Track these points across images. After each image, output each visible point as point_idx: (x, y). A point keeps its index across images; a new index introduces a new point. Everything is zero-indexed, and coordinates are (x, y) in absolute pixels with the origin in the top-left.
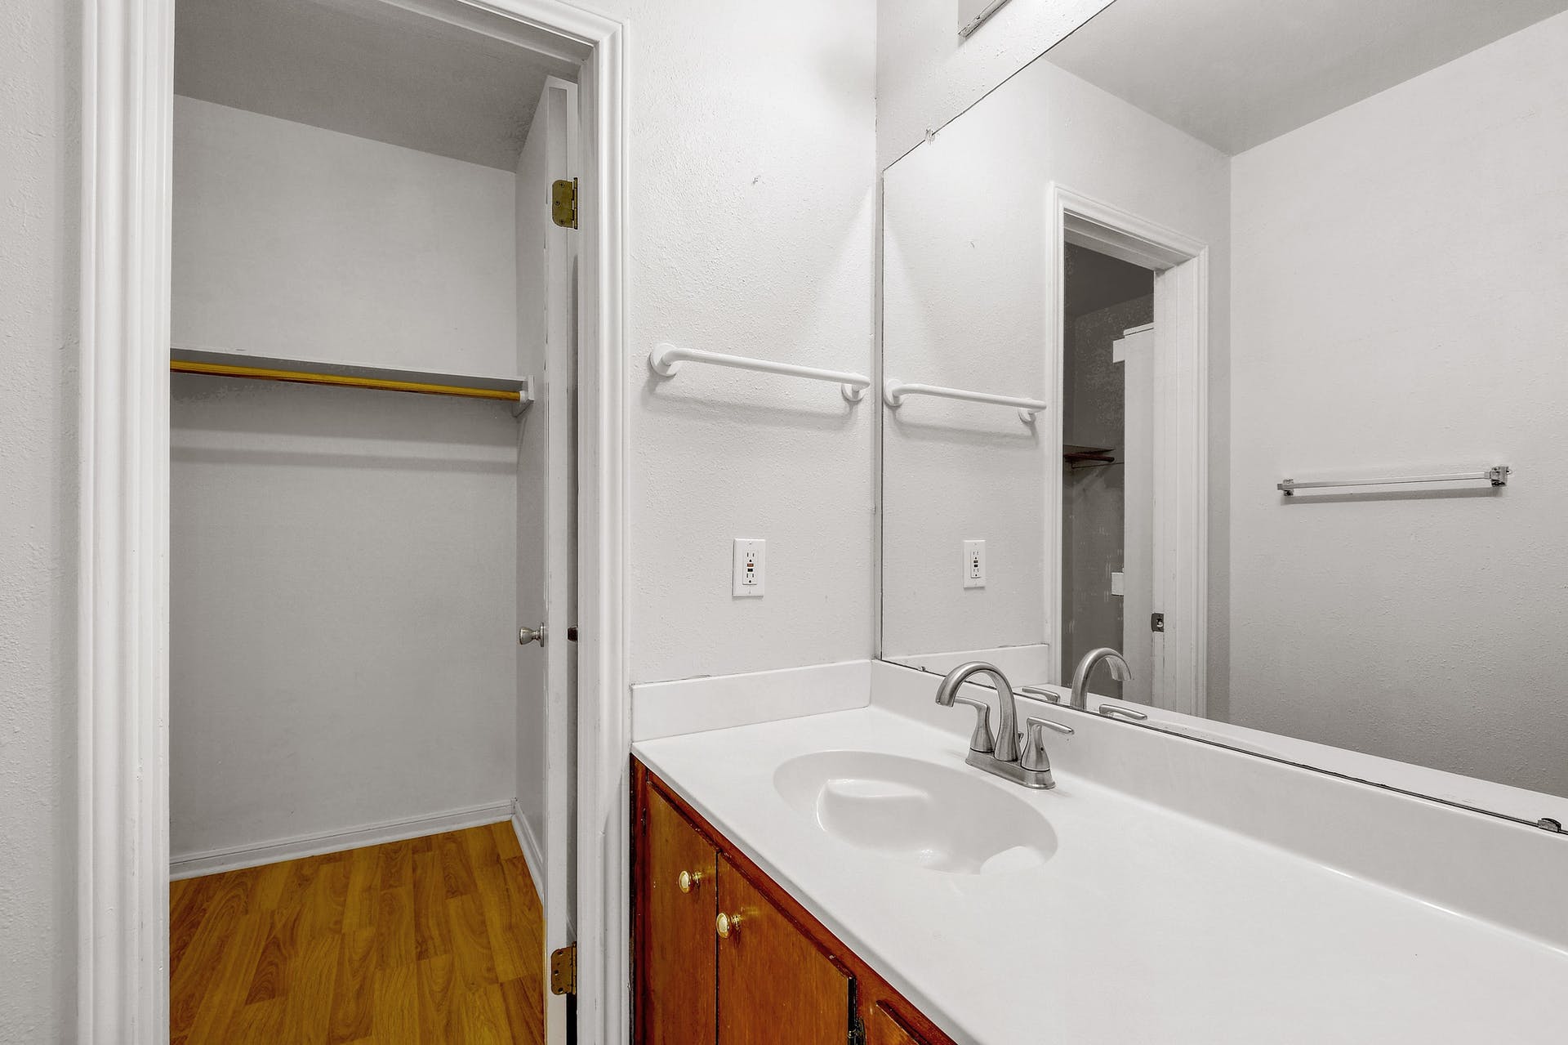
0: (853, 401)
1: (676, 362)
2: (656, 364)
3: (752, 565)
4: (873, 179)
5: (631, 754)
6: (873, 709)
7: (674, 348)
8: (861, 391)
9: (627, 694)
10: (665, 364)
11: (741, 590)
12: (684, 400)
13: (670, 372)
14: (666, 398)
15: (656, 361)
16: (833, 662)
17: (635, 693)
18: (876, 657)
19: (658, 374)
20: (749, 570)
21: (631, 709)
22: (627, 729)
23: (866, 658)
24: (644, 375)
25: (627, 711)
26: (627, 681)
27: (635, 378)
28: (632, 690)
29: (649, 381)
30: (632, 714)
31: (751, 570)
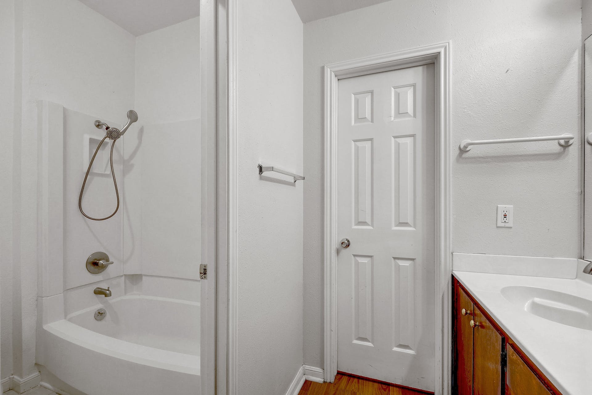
0: (566, 145)
1: (470, 146)
2: (462, 148)
3: (506, 215)
4: (580, 45)
5: (452, 274)
6: (577, 280)
7: (470, 141)
8: (570, 141)
9: (451, 255)
10: (466, 147)
11: (500, 224)
12: (474, 158)
13: (468, 149)
14: (466, 158)
15: (462, 147)
16: (553, 257)
17: (453, 255)
18: (581, 258)
19: (463, 151)
20: (504, 217)
21: (452, 260)
22: (451, 266)
23: (575, 258)
24: (458, 152)
25: (451, 260)
26: (451, 251)
27: (453, 153)
28: (452, 254)
29: (459, 153)
30: (452, 261)
31: (506, 217)
